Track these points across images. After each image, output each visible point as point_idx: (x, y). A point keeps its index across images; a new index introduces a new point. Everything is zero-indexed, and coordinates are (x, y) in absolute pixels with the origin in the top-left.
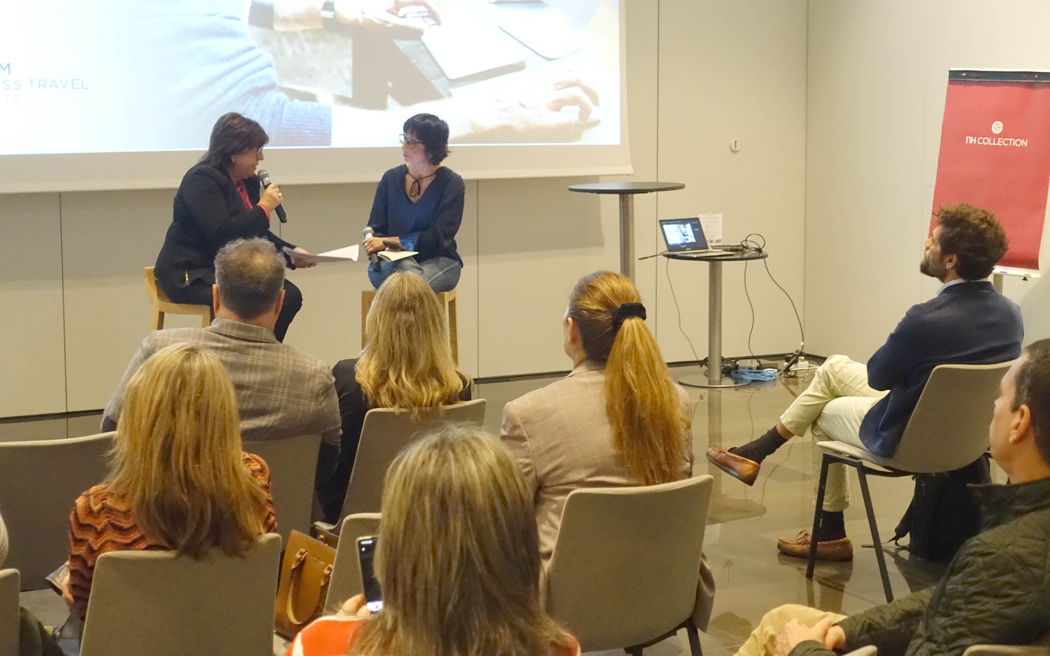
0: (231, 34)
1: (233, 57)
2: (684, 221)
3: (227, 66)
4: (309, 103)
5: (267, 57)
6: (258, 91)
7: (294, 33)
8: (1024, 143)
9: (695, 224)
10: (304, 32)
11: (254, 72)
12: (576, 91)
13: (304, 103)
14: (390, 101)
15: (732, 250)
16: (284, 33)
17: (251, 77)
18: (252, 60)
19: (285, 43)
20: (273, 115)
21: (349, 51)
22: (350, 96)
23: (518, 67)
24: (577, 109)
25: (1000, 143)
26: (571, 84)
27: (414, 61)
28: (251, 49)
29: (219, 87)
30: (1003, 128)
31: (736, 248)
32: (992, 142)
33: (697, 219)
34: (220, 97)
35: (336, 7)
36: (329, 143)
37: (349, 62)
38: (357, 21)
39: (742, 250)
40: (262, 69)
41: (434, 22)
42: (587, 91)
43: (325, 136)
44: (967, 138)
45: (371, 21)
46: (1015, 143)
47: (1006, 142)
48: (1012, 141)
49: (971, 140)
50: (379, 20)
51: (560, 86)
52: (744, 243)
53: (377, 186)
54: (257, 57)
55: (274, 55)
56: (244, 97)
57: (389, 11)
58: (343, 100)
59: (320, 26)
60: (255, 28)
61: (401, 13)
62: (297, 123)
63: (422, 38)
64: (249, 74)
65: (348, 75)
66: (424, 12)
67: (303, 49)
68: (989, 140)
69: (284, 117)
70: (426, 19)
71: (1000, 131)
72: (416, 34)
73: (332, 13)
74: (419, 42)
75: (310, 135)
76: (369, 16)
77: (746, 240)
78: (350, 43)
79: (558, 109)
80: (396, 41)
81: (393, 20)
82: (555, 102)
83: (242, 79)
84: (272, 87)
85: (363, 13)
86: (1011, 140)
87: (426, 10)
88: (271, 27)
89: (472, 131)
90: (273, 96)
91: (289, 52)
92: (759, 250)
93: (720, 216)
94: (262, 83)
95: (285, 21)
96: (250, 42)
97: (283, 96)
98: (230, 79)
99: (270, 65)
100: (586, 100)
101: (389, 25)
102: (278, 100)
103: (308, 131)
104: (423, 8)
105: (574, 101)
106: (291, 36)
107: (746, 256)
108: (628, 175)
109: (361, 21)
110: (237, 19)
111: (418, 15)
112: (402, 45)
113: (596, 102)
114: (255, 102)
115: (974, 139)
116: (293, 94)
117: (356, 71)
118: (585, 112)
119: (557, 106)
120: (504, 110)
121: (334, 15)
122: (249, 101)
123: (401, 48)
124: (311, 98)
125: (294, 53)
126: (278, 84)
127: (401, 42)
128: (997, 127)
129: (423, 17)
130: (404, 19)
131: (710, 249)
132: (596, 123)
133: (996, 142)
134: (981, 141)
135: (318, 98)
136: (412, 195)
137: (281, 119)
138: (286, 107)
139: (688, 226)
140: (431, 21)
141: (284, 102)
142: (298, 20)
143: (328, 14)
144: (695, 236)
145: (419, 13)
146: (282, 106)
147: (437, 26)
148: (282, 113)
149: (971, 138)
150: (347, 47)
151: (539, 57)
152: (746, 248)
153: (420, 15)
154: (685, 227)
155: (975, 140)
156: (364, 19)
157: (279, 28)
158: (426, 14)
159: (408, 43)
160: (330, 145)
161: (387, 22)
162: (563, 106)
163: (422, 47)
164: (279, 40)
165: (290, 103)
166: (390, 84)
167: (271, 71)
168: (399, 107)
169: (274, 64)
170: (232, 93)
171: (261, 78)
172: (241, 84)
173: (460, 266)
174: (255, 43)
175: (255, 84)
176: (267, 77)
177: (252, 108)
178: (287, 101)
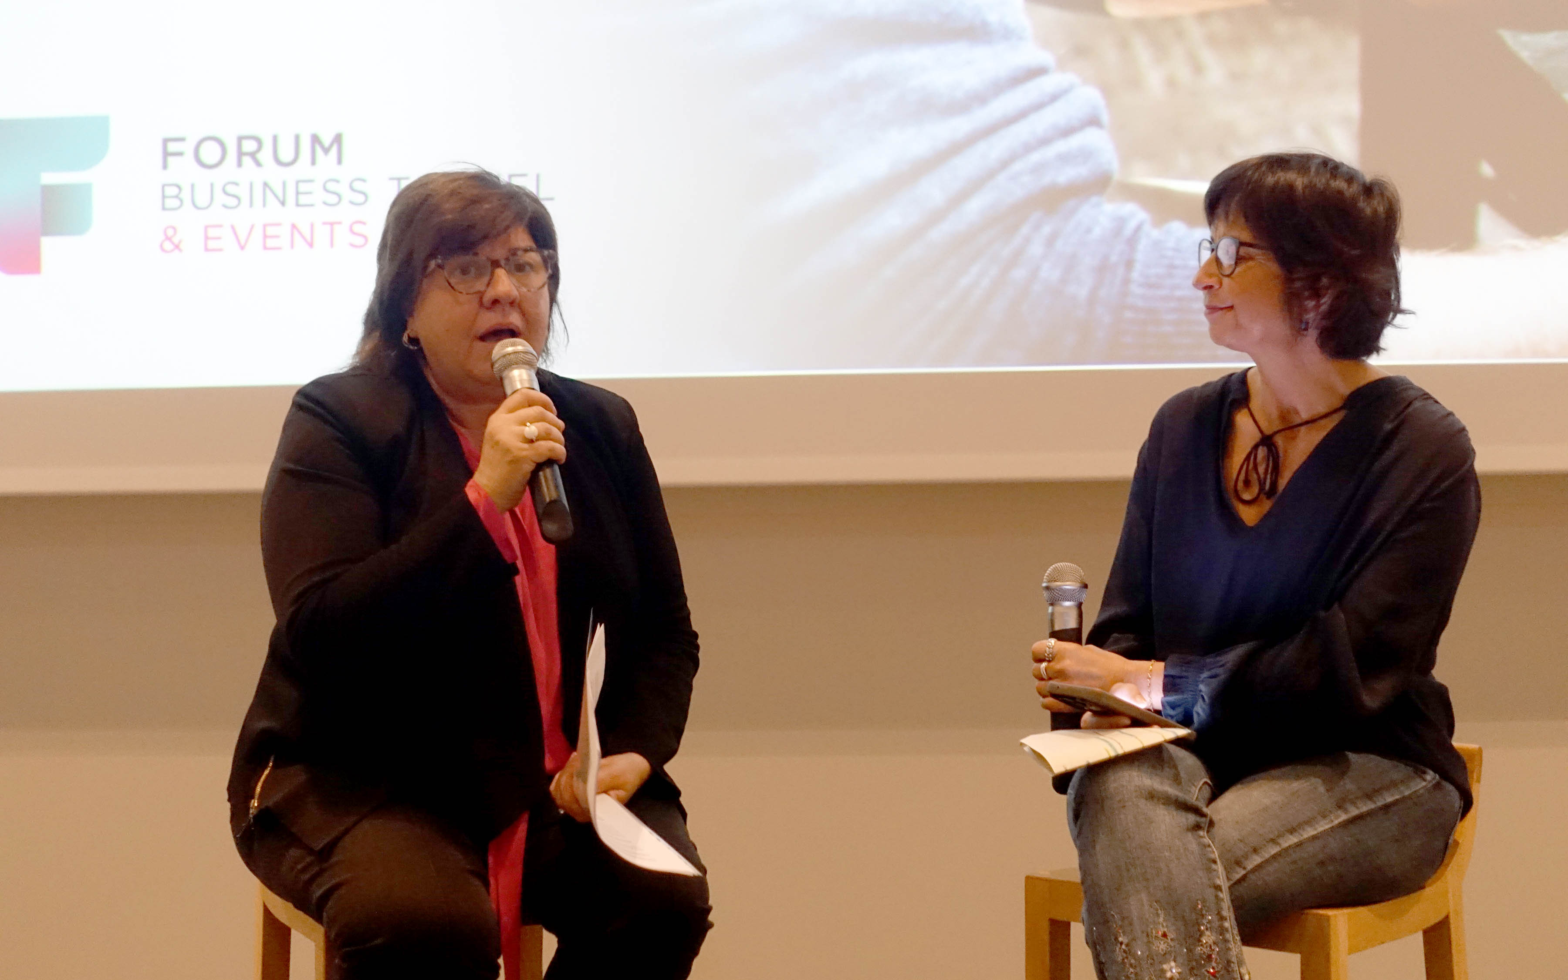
0: (977, 32)
1: (980, 98)
3: (960, 125)
5: (1088, 96)
6: (1055, 199)
7: (1172, 21)
10: (1203, 17)
11: (1044, 141)
14: (1487, 222)
16: (1139, 23)
17: (1035, 157)
18: (1038, 106)
19: (1143, 53)
20: (1103, 269)
21: (1350, 70)
28: (1036, 72)
34: (937, 217)
37: (1349, 104)
40: (1067, 132)
54: (1054, 98)
55: (1107, 91)
56: (1010, 219)
60: (1047, 13)
62: (1178, 293)
64: (1028, 148)
67: (1198, 69)
69: (1135, 275)
78: (1353, 46)
83: (1005, 164)
84: (1098, 185)
88: (1096, 7)
90: (1104, 214)
94: (1066, 175)
96: (1031, 55)
97: (1135, 213)
98: (968, 165)
99: (1093, 121)
102: (1121, 222)
114: (1046, 230)
116: (1165, 203)
122: (1025, 230)
123: (1524, 55)
125: (1171, 83)
126: (1117, 176)
127: (1525, 38)
136: (1246, 496)
137: (1126, 281)
138: (1143, 245)
141: (1138, 229)
146: (1132, 242)
148: (1129, 264)
150: (1343, 57)
157: (1120, 8)
164: (1124, 45)
165: (1155, 233)
166: (1487, 170)
167: (1092, 138)
168: (1522, 243)
169: (1105, 118)
170: (975, 207)
171: (1065, 159)
172: (1001, 178)
173: (1456, 801)
174: (1045, 57)
175: (1047, 179)
176: (1085, 154)
177: (1036, 249)
178: (1147, 227)
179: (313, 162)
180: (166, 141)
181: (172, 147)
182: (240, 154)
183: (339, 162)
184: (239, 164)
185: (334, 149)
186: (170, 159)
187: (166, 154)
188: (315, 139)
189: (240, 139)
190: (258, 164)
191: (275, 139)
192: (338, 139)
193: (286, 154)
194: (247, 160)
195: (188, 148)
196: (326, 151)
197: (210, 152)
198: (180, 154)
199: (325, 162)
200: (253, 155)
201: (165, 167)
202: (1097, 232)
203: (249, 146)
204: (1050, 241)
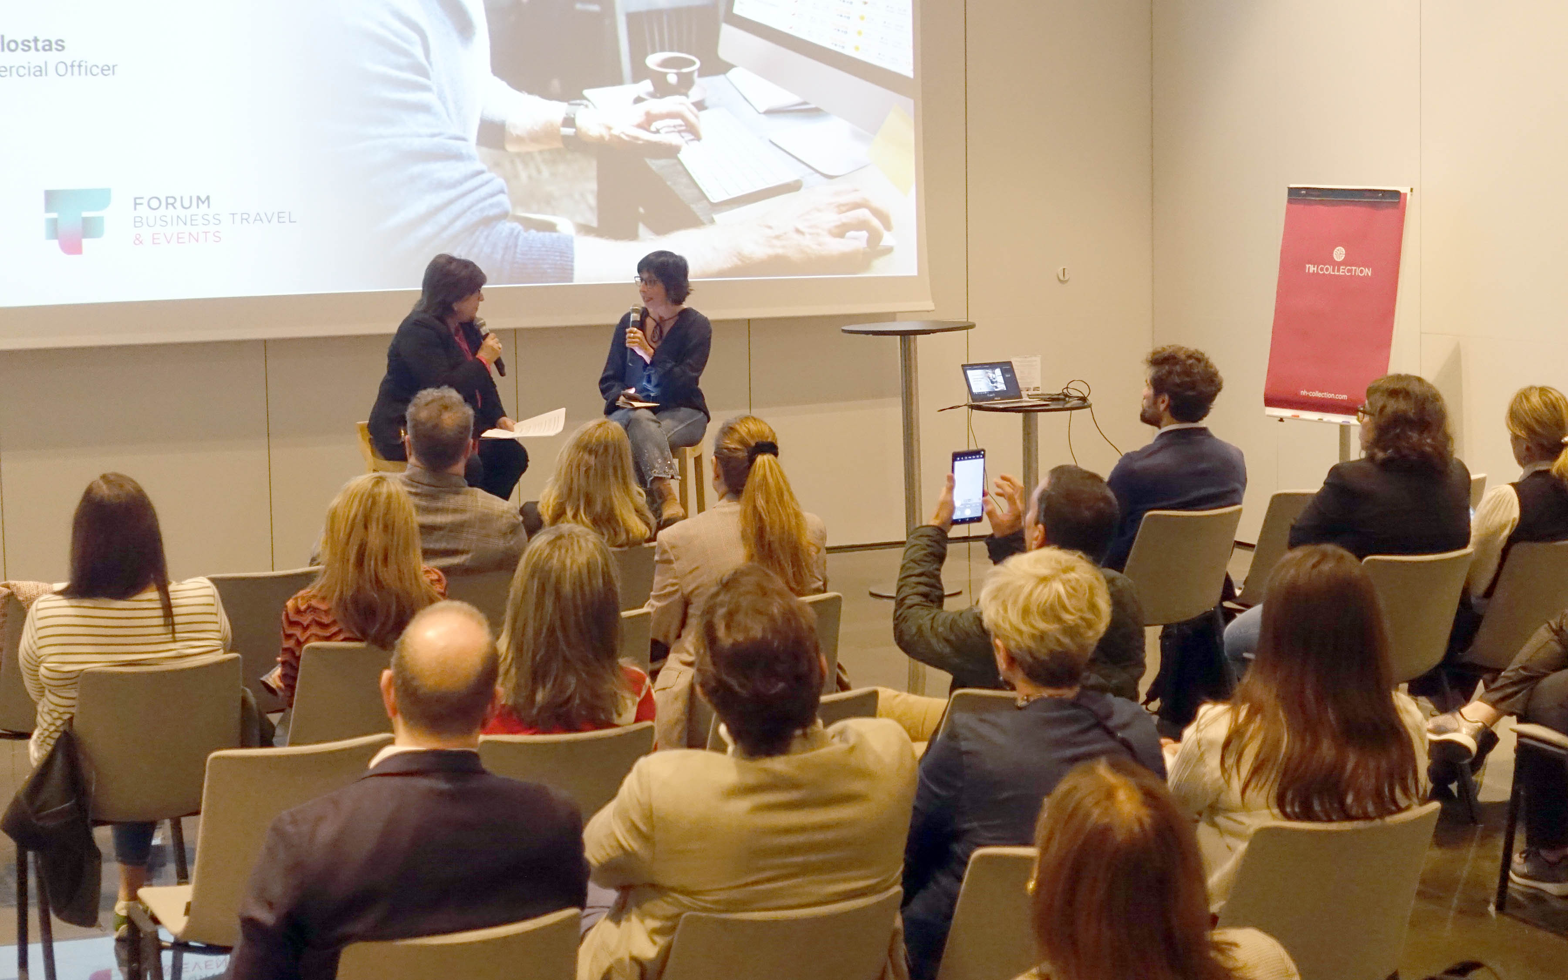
0: (458, 157)
1: (460, 182)
2: (992, 366)
3: (453, 193)
4: (547, 234)
5: (499, 182)
6: (488, 222)
7: (530, 154)
8: (1368, 272)
9: (1007, 368)
10: (541, 152)
11: (485, 199)
12: (863, 214)
13: (541, 234)
14: (642, 230)
15: (1053, 400)
16: (519, 155)
17: (481, 205)
18: (481, 186)
19: (520, 166)
20: (506, 248)
21: (593, 172)
22: (594, 224)
23: (793, 187)
24: (864, 234)
25: (1342, 272)
26: (857, 206)
27: (669, 183)
28: (480, 173)
29: (443, 218)
30: (1346, 254)
31: (1056, 397)
32: (1333, 271)
33: (1010, 363)
34: (444, 228)
35: (578, 122)
36: (571, 280)
37: (593, 186)
38: (602, 138)
39: (1064, 400)
40: (492, 195)
41: (692, 137)
42: (877, 213)
43: (567, 271)
44: (1307, 266)
45: (619, 138)
46: (1358, 273)
47: (1349, 271)
48: (1355, 270)
49: (1312, 268)
50: (628, 136)
51: (844, 209)
52: (1065, 391)
53: (614, 330)
54: (487, 183)
55: (507, 180)
56: (471, 229)
57: (640, 126)
58: (585, 229)
59: (559, 145)
60: (484, 150)
61: (653, 128)
62: (533, 257)
63: (679, 156)
64: (478, 202)
65: (592, 201)
66: (681, 126)
67: (539, 172)
68: (1330, 269)
69: (518, 250)
70: (683, 134)
71: (1343, 258)
72: (672, 151)
73: (574, 130)
74: (675, 161)
75: (549, 271)
76: (616, 132)
77: (1067, 388)
78: (594, 163)
79: (841, 235)
80: (648, 161)
81: (645, 135)
82: (838, 227)
83: (469, 208)
84: (504, 216)
85: (610, 128)
86: (1354, 268)
87: (683, 123)
88: (503, 148)
89: (739, 263)
90: (506, 227)
91: (523, 175)
92: (1084, 399)
93: (1038, 359)
94: (492, 212)
95: (519, 140)
96: (479, 166)
97: (518, 227)
98: (456, 208)
99: (502, 192)
100: (876, 222)
101: (640, 142)
102: (513, 230)
103: (546, 266)
104: (679, 122)
105: (862, 225)
106: (525, 158)
107: (1068, 405)
108: (928, 311)
109: (607, 138)
110: (464, 139)
111: (673, 129)
112: (655, 164)
113: (888, 226)
114: (485, 233)
115: (1314, 267)
116: (528, 224)
117: (601, 195)
118: (874, 238)
119: (841, 231)
120: (777, 237)
121: (575, 133)
122: (477, 233)
123: (654, 168)
124: (550, 227)
125: (530, 177)
126: (511, 213)
127: (653, 161)
128: (1339, 254)
129: (680, 132)
130: (658, 135)
131: (1025, 398)
132: (889, 250)
133: (1338, 270)
134: (1322, 269)
135: (558, 228)
136: (654, 340)
137: (515, 252)
138: (521, 239)
139: (998, 371)
140: (689, 136)
141: (519, 232)
142: (534, 137)
143: (569, 131)
144: (1006, 383)
145: (674, 127)
146: (517, 237)
147: (696, 142)
148: (516, 246)
149: (1311, 266)
150: (591, 168)
151: (818, 175)
152: (1070, 397)
153: (676, 130)
154: (994, 373)
155: (1315, 269)
156: (611, 135)
157: (511, 148)
158: (683, 128)
159: (662, 162)
160: (572, 282)
161: (637, 138)
162: (848, 231)
163: (679, 167)
164: (512, 162)
165: (525, 234)
166: (641, 210)
167: (503, 198)
168: (653, 237)
169: (506, 190)
170: (459, 224)
171: (492, 206)
172: (468, 214)
173: (706, 419)
174: (483, 167)
175: (485, 214)
176: (499, 204)
177: (482, 241)
178: (522, 232)
179: (198, 207)
180: (135, 199)
181: (138, 201)
182: (167, 204)
183: (209, 207)
184: (167, 208)
185: (207, 201)
186: (137, 206)
187: (136, 204)
188: (199, 198)
189: (167, 198)
190: (175, 208)
191: (182, 198)
192: (208, 198)
193: (186, 204)
194: (170, 206)
195: (145, 201)
196: (203, 203)
197: (154, 203)
198: (141, 204)
199: (203, 207)
200: (172, 204)
201: (135, 209)
202: (504, 234)
203: (171, 201)
204: (487, 238)
